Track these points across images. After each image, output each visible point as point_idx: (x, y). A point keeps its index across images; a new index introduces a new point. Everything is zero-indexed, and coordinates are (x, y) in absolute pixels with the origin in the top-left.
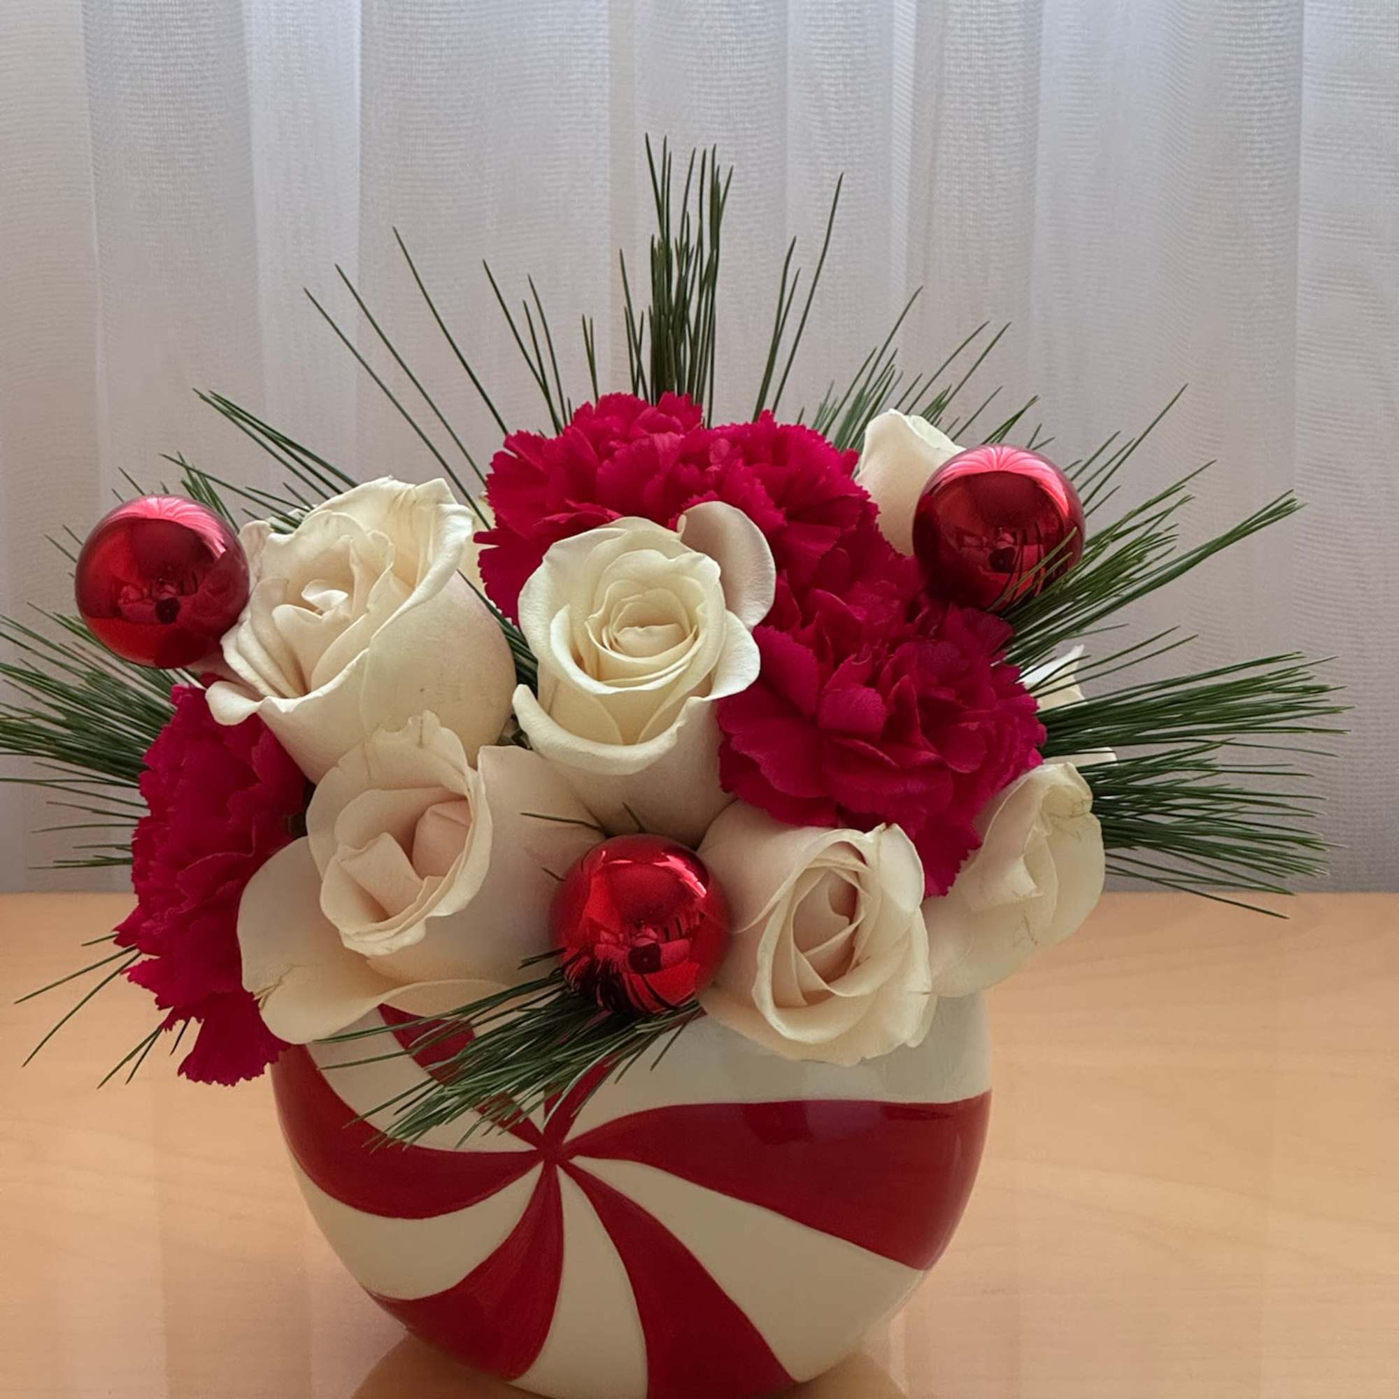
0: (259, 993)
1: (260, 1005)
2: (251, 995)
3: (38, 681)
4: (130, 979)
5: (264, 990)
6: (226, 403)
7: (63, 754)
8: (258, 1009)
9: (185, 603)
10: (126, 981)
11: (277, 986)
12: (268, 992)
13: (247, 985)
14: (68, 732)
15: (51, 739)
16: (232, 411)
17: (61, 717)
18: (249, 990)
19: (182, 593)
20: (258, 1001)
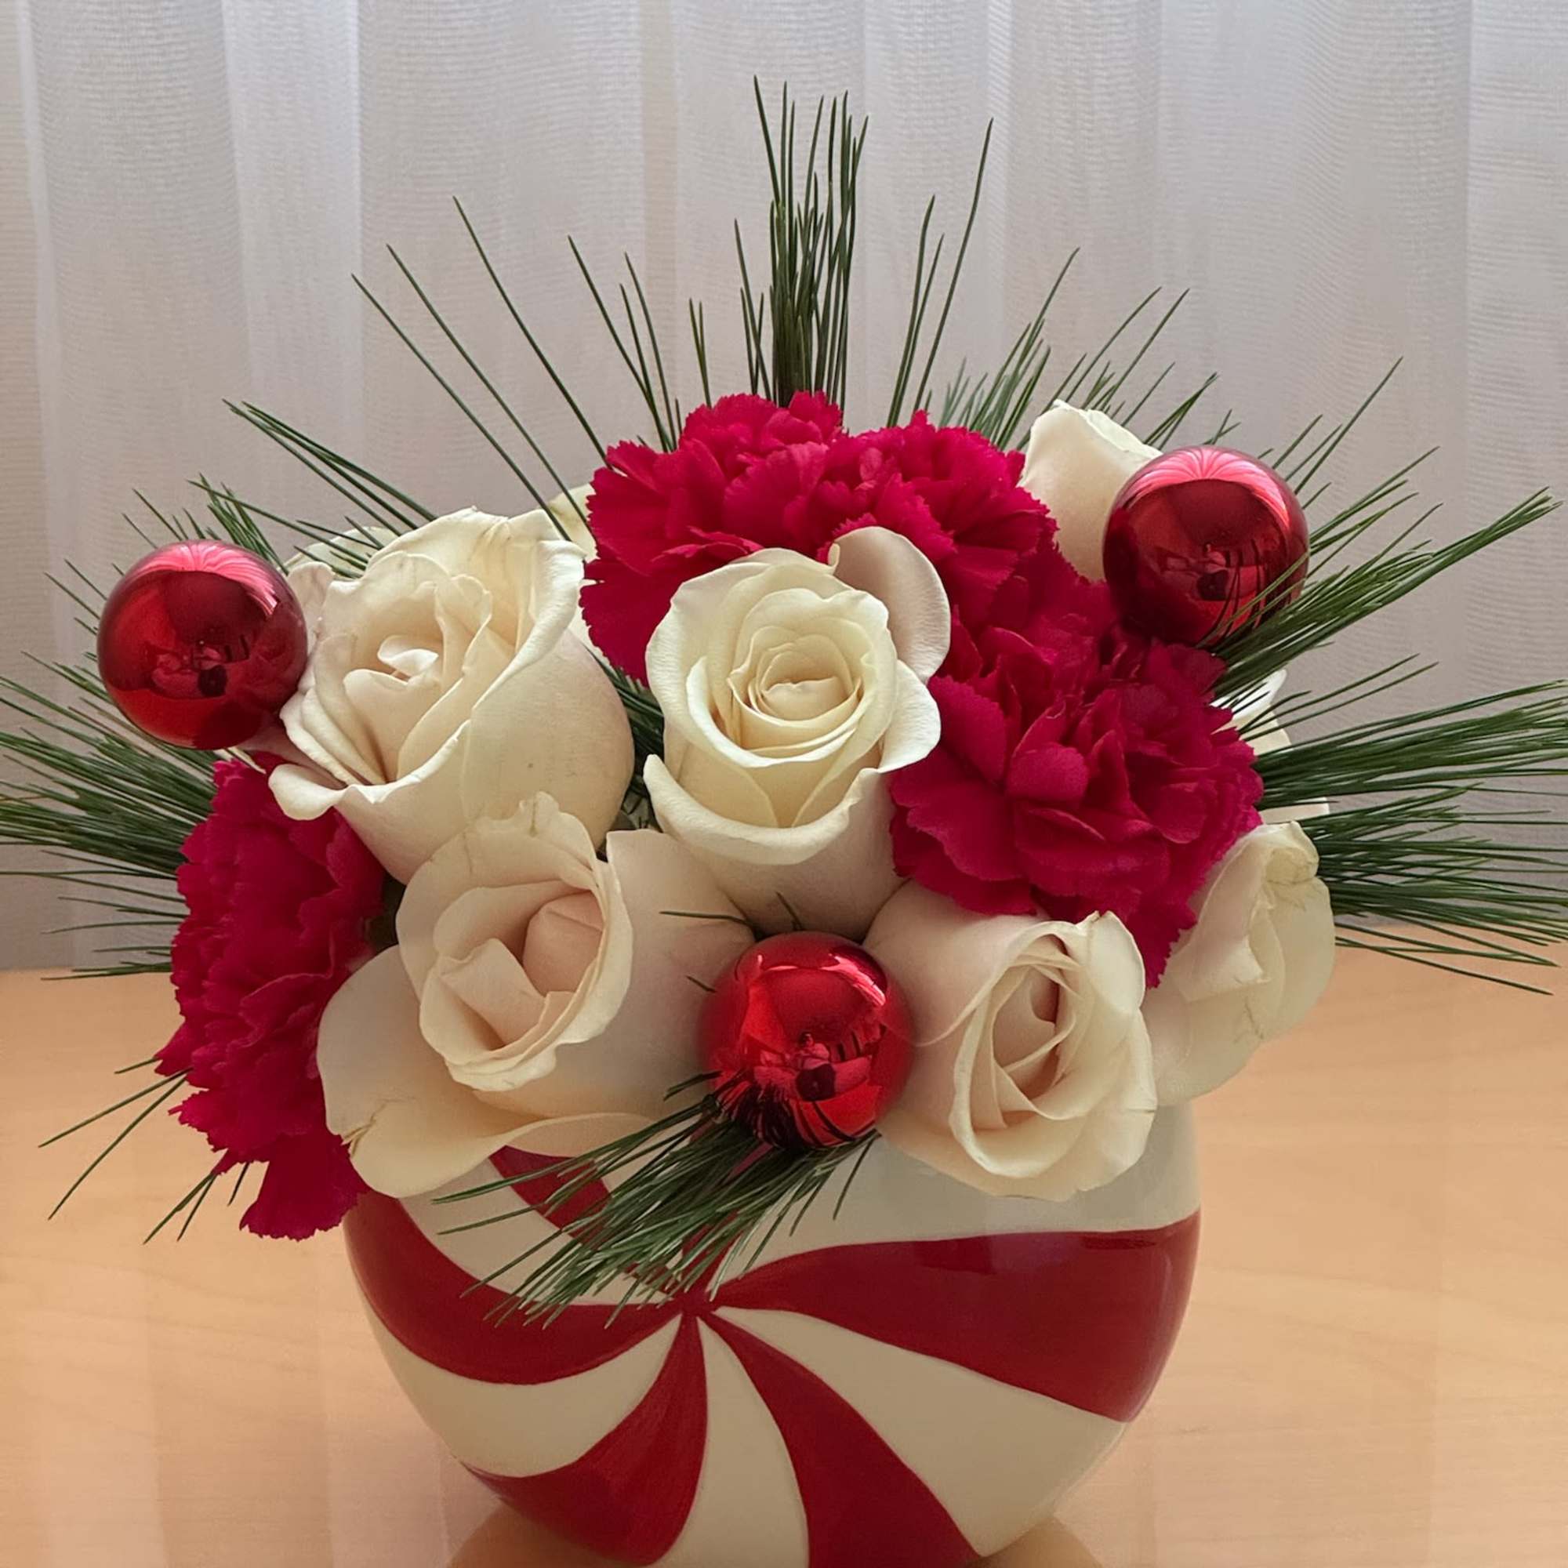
0: (348, 1137)
1: (350, 1151)
2: (339, 1138)
3: (40, 751)
4: (182, 1121)
5: (354, 1133)
6: (266, 417)
7: (79, 842)
8: (349, 1155)
9: (234, 672)
10: (177, 1123)
11: (368, 1126)
12: (360, 1133)
13: (333, 1126)
14: (83, 813)
15: (64, 826)
16: (273, 427)
17: (73, 795)
18: (334, 1132)
19: (230, 660)
20: (348, 1145)
